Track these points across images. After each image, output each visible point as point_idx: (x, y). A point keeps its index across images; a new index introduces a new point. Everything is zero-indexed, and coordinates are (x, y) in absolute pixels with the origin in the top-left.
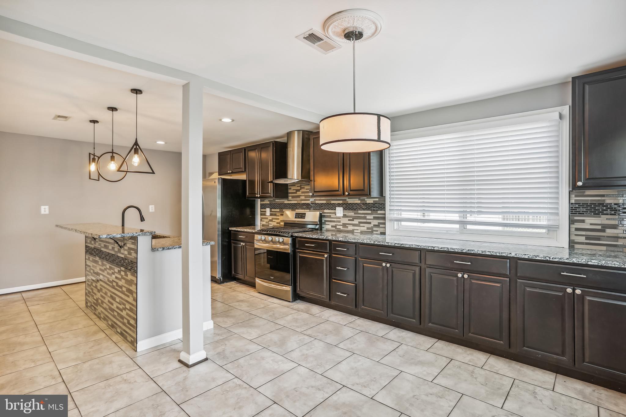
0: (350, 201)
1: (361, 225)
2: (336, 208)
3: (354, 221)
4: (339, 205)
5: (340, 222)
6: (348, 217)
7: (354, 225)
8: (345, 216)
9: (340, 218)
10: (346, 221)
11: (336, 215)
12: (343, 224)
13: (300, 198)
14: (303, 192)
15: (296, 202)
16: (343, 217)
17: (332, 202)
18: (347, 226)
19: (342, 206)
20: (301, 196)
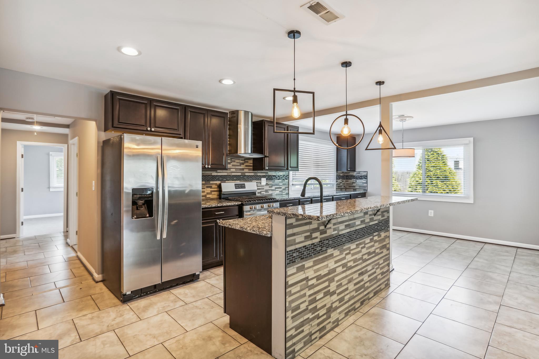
0: (270, 173)
1: (277, 189)
2: (261, 179)
3: (272, 187)
4: (264, 177)
5: (263, 189)
6: (269, 185)
7: (272, 190)
8: (267, 184)
9: (263, 186)
10: (267, 188)
11: (261, 184)
12: (265, 190)
13: (230, 170)
14: (233, 165)
15: (226, 174)
16: (266, 185)
17: (259, 174)
18: (268, 191)
19: (265, 177)
20: (232, 168)
